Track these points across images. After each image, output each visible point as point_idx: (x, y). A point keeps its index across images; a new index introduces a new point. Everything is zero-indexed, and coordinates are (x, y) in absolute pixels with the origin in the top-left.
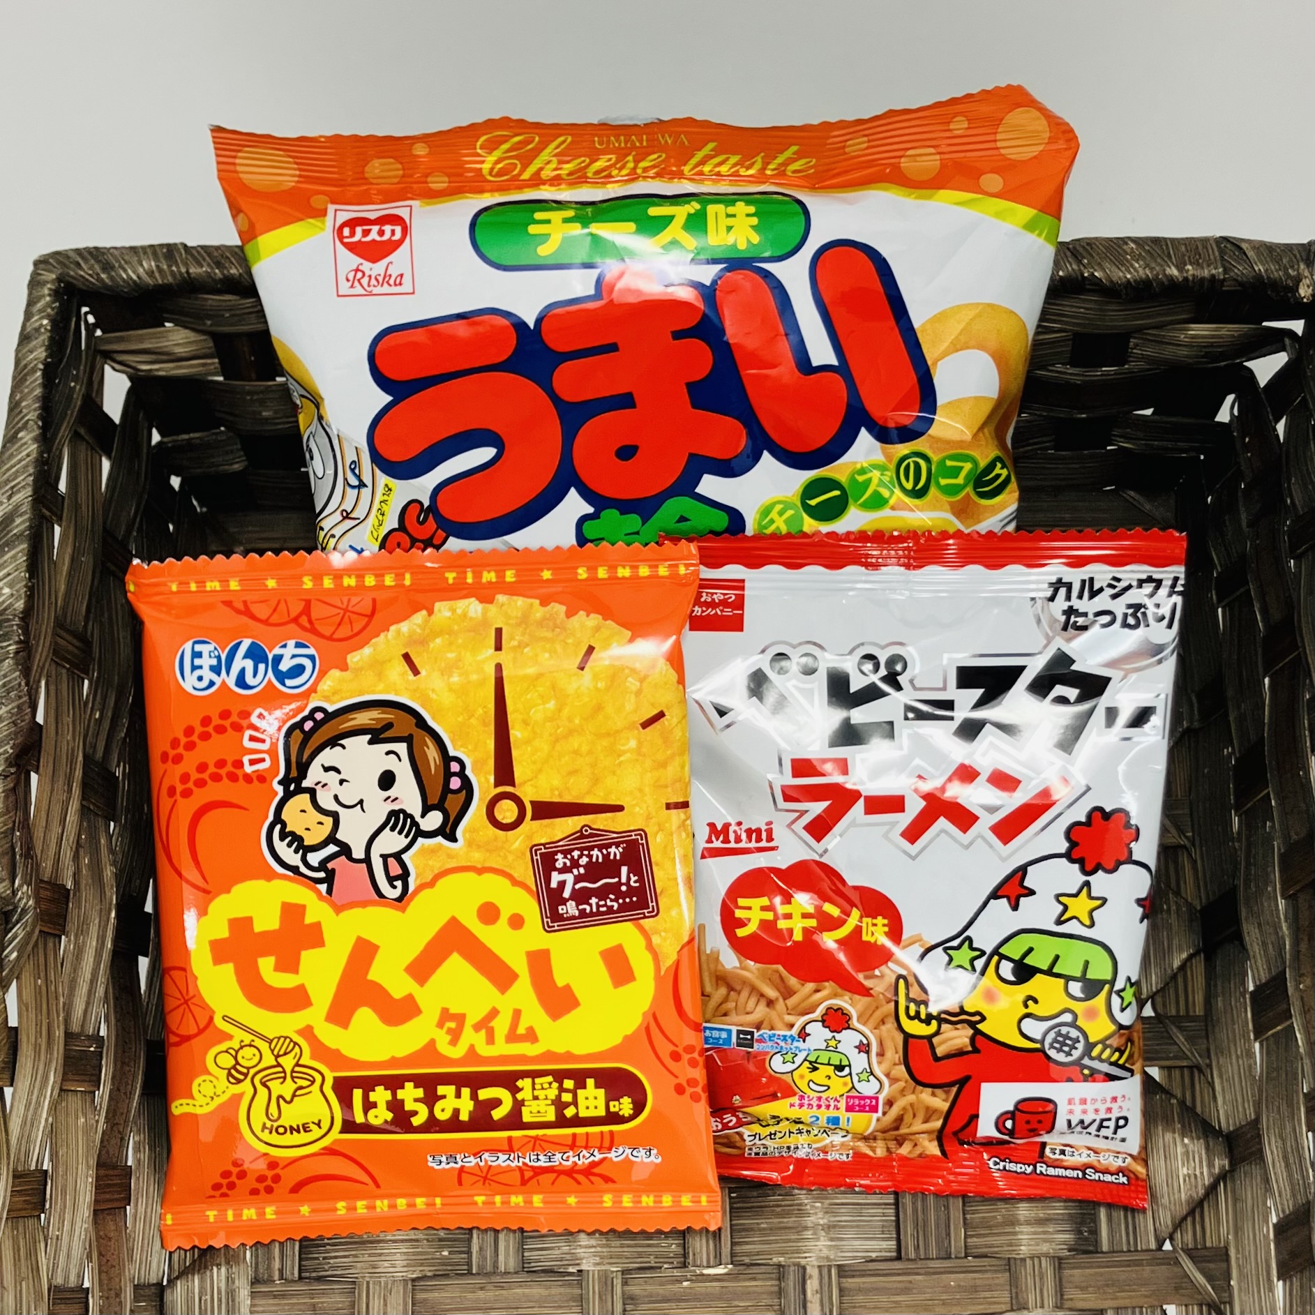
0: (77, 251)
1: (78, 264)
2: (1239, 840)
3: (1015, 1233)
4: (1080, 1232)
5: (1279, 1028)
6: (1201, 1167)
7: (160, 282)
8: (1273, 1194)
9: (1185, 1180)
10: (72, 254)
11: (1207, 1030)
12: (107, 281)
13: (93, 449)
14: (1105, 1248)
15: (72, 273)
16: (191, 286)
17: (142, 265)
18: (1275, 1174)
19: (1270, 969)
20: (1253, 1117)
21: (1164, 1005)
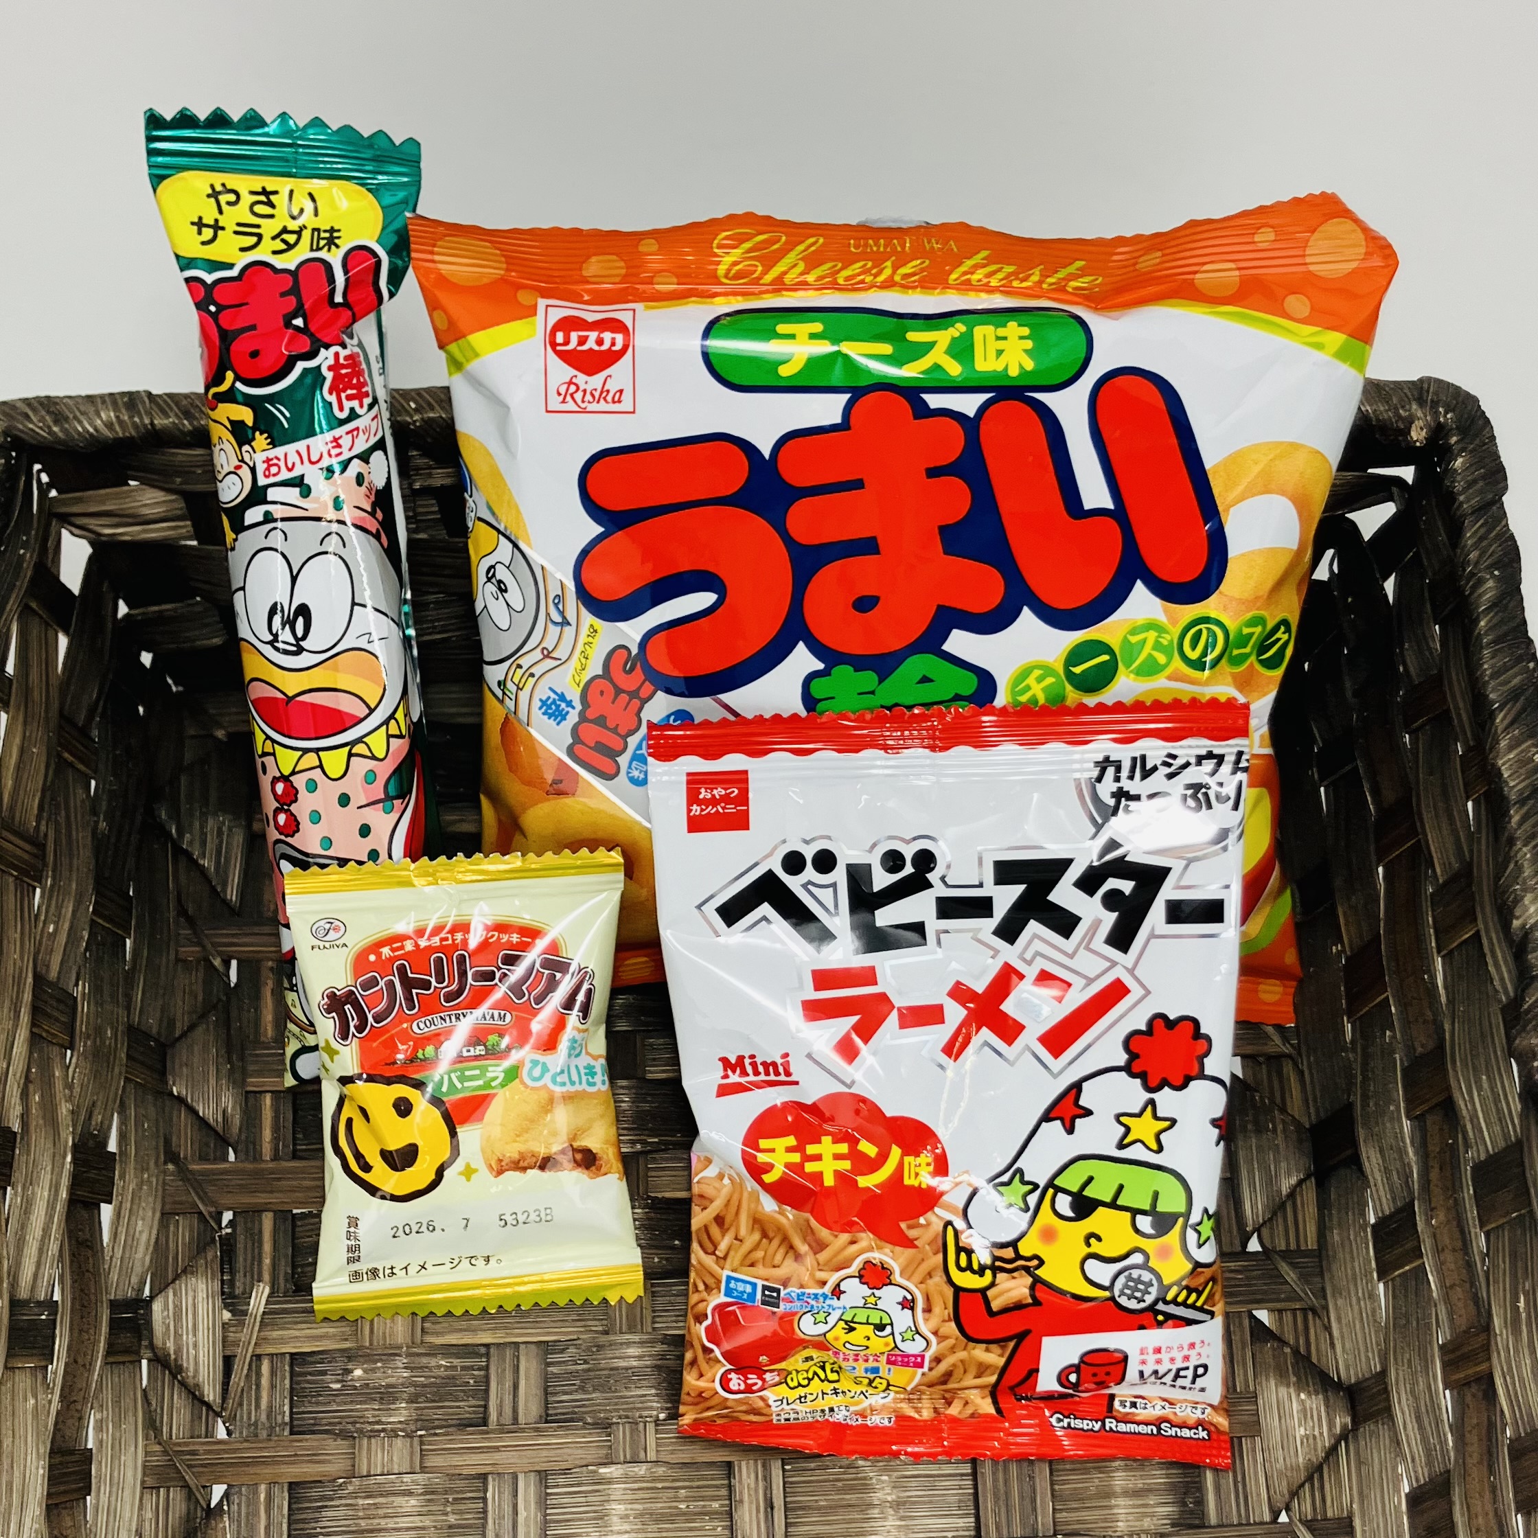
0: (26, 401)
1: (27, 416)
2: (1354, 1050)
3: (1110, 1507)
4: (1184, 1504)
5: (1407, 1268)
6: (1320, 1426)
7: (121, 435)
8: (1404, 1459)
9: (1302, 1443)
10: (19, 404)
11: (1321, 1267)
12: (60, 434)
13: (47, 624)
14: (1213, 1519)
15: (21, 427)
16: (156, 439)
17: (99, 416)
18: (1407, 1436)
19: (1394, 1199)
20: (1378, 1369)
21: (1272, 1241)
